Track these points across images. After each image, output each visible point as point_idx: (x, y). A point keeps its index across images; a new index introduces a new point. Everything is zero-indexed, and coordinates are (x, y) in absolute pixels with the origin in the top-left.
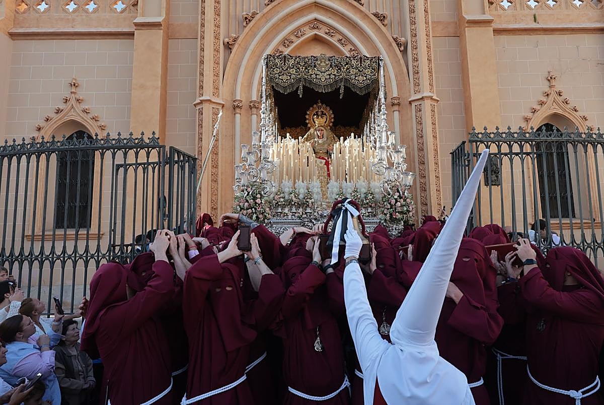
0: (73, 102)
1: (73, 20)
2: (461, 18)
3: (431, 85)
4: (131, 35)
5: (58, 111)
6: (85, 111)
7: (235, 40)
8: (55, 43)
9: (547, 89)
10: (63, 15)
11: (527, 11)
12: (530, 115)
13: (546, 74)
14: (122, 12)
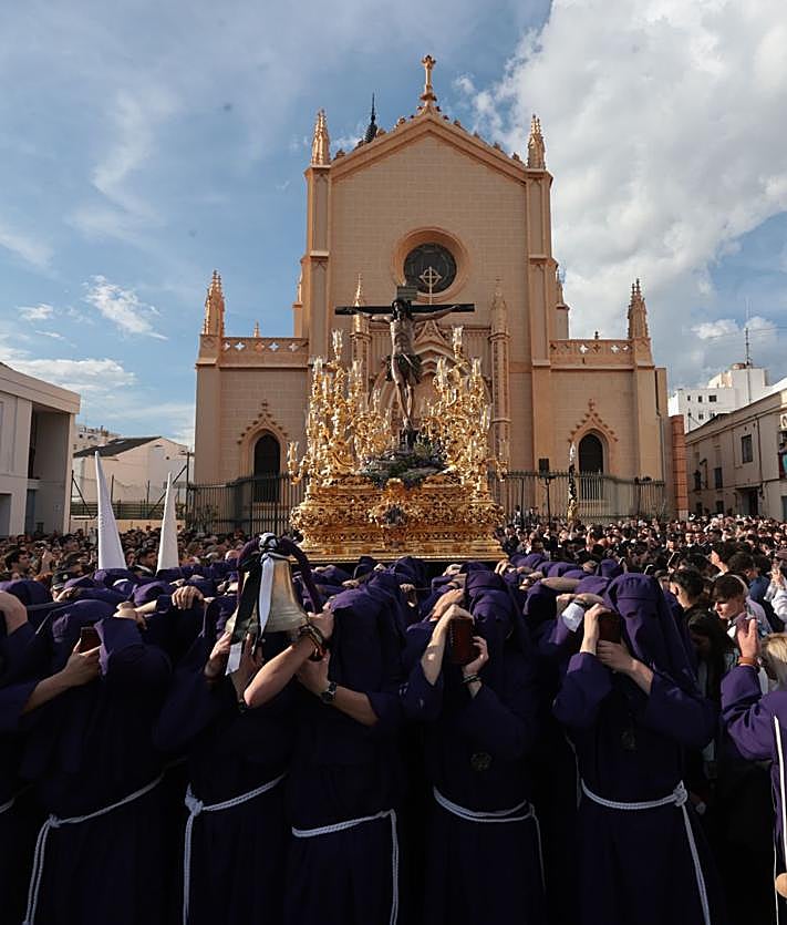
0: (265, 416)
1: (263, 357)
2: (530, 363)
3: (506, 411)
4: (306, 369)
5: (255, 423)
6: (274, 423)
7: (376, 377)
8: (250, 374)
9: (587, 411)
10: (255, 353)
11: (578, 356)
12: (575, 429)
13: (588, 401)
14: (296, 351)
